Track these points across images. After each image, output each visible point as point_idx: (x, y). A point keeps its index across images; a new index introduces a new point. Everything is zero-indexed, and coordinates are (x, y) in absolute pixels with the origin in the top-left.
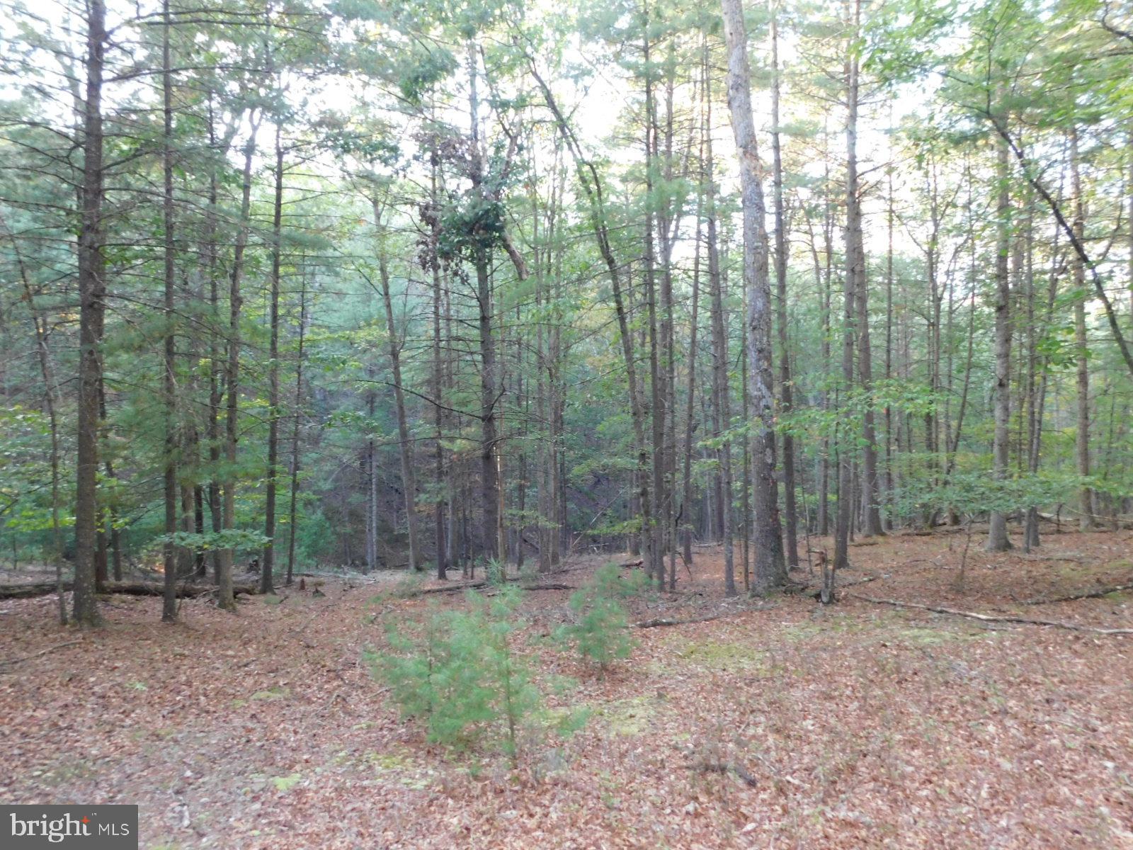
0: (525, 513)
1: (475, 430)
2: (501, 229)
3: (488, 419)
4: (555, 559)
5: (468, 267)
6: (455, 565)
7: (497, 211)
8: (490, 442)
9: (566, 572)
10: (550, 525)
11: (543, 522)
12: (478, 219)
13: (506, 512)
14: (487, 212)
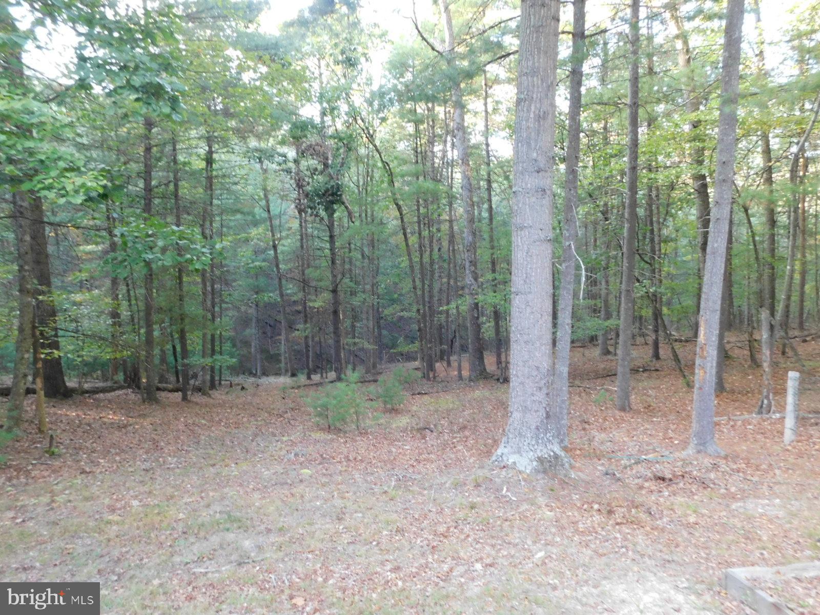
0: (357, 340)
1: (327, 296)
2: (341, 195)
3: (334, 291)
4: (374, 366)
5: (323, 213)
6: (315, 372)
7: (339, 187)
8: (336, 303)
9: (381, 373)
10: (371, 347)
11: (367, 346)
12: (327, 191)
13: (346, 340)
14: (333, 187)
